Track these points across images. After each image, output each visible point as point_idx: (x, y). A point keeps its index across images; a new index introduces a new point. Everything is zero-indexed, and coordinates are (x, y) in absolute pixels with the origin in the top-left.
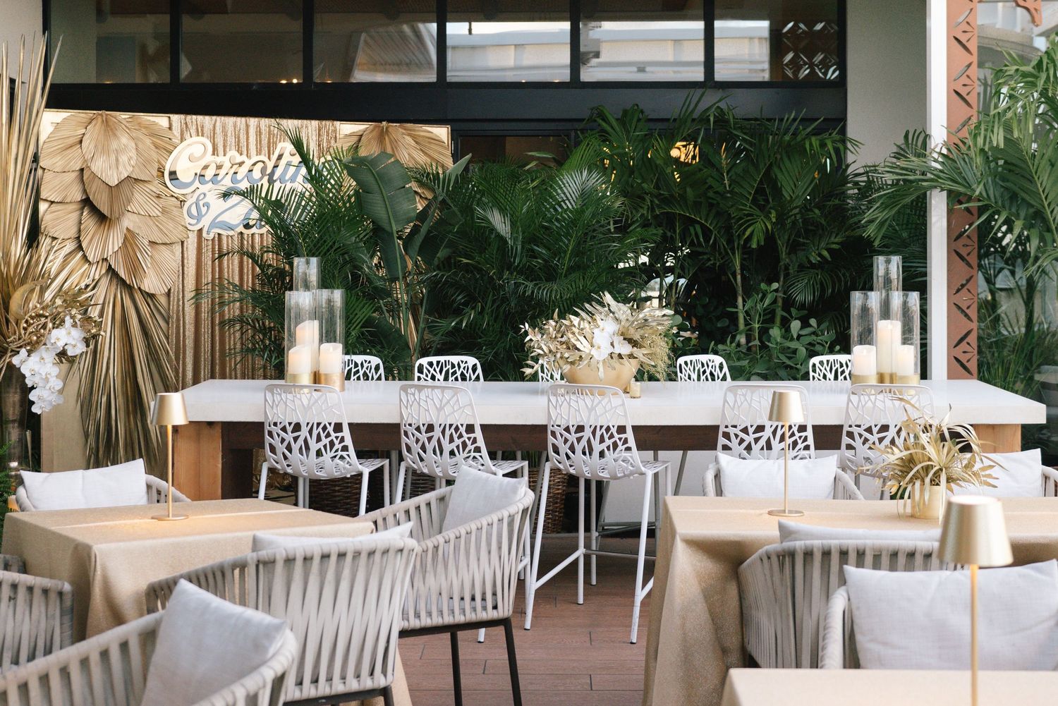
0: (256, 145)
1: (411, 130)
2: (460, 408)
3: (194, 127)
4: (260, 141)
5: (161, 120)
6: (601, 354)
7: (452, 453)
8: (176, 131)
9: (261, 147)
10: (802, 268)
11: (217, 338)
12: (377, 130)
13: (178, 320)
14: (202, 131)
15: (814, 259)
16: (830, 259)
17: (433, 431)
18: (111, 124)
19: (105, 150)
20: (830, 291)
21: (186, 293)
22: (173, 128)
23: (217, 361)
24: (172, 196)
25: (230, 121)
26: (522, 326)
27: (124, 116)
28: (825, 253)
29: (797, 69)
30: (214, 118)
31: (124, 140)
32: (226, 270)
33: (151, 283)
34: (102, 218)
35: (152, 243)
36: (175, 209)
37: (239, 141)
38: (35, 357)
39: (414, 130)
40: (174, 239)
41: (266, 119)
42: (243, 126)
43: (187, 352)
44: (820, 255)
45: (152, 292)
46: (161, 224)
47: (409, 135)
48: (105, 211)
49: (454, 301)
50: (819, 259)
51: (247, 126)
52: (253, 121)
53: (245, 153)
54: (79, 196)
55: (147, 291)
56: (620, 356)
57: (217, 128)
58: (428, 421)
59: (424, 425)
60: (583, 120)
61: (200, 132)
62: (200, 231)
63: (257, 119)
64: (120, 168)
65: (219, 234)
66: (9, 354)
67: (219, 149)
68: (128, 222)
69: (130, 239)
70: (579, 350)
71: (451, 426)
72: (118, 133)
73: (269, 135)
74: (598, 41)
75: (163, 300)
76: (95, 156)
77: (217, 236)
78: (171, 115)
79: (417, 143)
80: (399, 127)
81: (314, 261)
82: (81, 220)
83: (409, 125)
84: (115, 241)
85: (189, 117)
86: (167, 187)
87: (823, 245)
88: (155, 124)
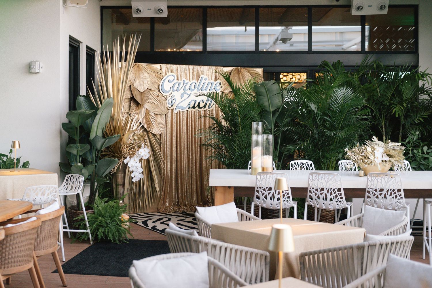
0: (192, 76)
1: (249, 70)
2: (336, 182)
3: (170, 69)
4: (194, 75)
5: (157, 66)
6: (378, 160)
7: (331, 200)
8: (163, 71)
9: (194, 77)
10: (411, 125)
11: (179, 152)
12: (236, 70)
13: (164, 144)
14: (173, 70)
15: (417, 121)
16: (423, 122)
17: (324, 190)
18: (140, 68)
19: (139, 78)
20: (425, 134)
21: (167, 134)
22: (162, 69)
23: (179, 161)
24: (163, 96)
25: (183, 67)
26: (345, 149)
27: (145, 65)
28: (421, 119)
29: (379, 46)
30: (177, 65)
31: (145, 74)
32: (182, 125)
33: (155, 130)
34: (138, 104)
35: (155, 114)
36: (163, 101)
37: (186, 75)
38: (132, 159)
39: (250, 70)
40: (164, 113)
41: (196, 66)
42: (188, 69)
43: (168, 157)
44: (419, 120)
45: (155, 133)
46: (159, 107)
47: (248, 72)
48: (140, 102)
49: (294, 139)
50: (419, 121)
51: (189, 69)
52: (191, 67)
53: (188, 79)
54: (129, 96)
55: (154, 133)
56: (386, 161)
57: (178, 70)
58: (322, 187)
59: (319, 188)
60: (318, 66)
61: (172, 71)
62: (172, 110)
63: (193, 66)
64: (144, 85)
65: (179, 111)
66: (123, 158)
67: (179, 78)
68: (147, 106)
69: (148, 112)
70: (370, 159)
71: (331, 189)
72: (143, 71)
73: (197, 72)
74: (292, 34)
75: (158, 137)
76: (135, 81)
77: (178, 112)
78: (162, 65)
79: (251, 75)
80: (244, 69)
81: (260, 123)
82: (130, 105)
83: (248, 68)
84: (143, 113)
85: (168, 65)
86: (161, 93)
87: (418, 116)
88: (156, 68)
